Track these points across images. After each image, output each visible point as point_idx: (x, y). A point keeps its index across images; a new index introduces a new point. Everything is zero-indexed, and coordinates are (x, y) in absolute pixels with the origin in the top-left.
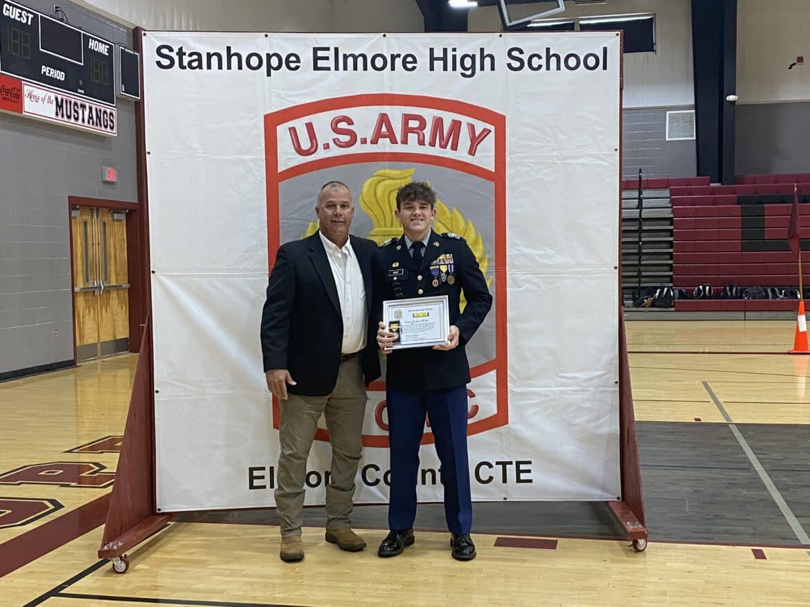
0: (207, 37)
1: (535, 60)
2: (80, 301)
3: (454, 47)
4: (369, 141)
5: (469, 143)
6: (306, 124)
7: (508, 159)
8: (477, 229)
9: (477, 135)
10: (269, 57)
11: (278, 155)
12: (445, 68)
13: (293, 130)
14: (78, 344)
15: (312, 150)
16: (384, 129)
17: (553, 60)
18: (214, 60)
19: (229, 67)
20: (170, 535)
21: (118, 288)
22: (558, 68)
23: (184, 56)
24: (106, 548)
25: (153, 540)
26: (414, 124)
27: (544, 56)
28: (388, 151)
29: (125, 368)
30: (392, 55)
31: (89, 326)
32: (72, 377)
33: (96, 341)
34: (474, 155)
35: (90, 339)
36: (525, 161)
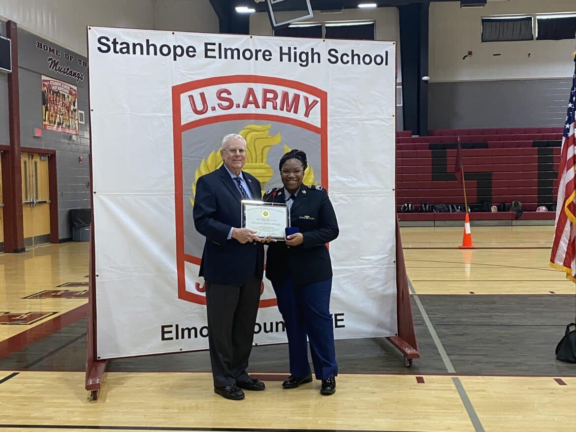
0: (133, 33)
1: (345, 57)
3: (295, 47)
4: (241, 106)
5: (305, 109)
6: (200, 94)
7: (328, 120)
9: (310, 104)
10: (175, 48)
11: (181, 114)
12: (290, 60)
13: (191, 97)
15: (204, 111)
16: (251, 98)
17: (356, 58)
18: (138, 48)
19: (148, 53)
22: (359, 63)
26: (270, 95)
27: (350, 55)
28: (254, 113)
30: (256, 50)
34: (308, 117)
36: (339, 121)
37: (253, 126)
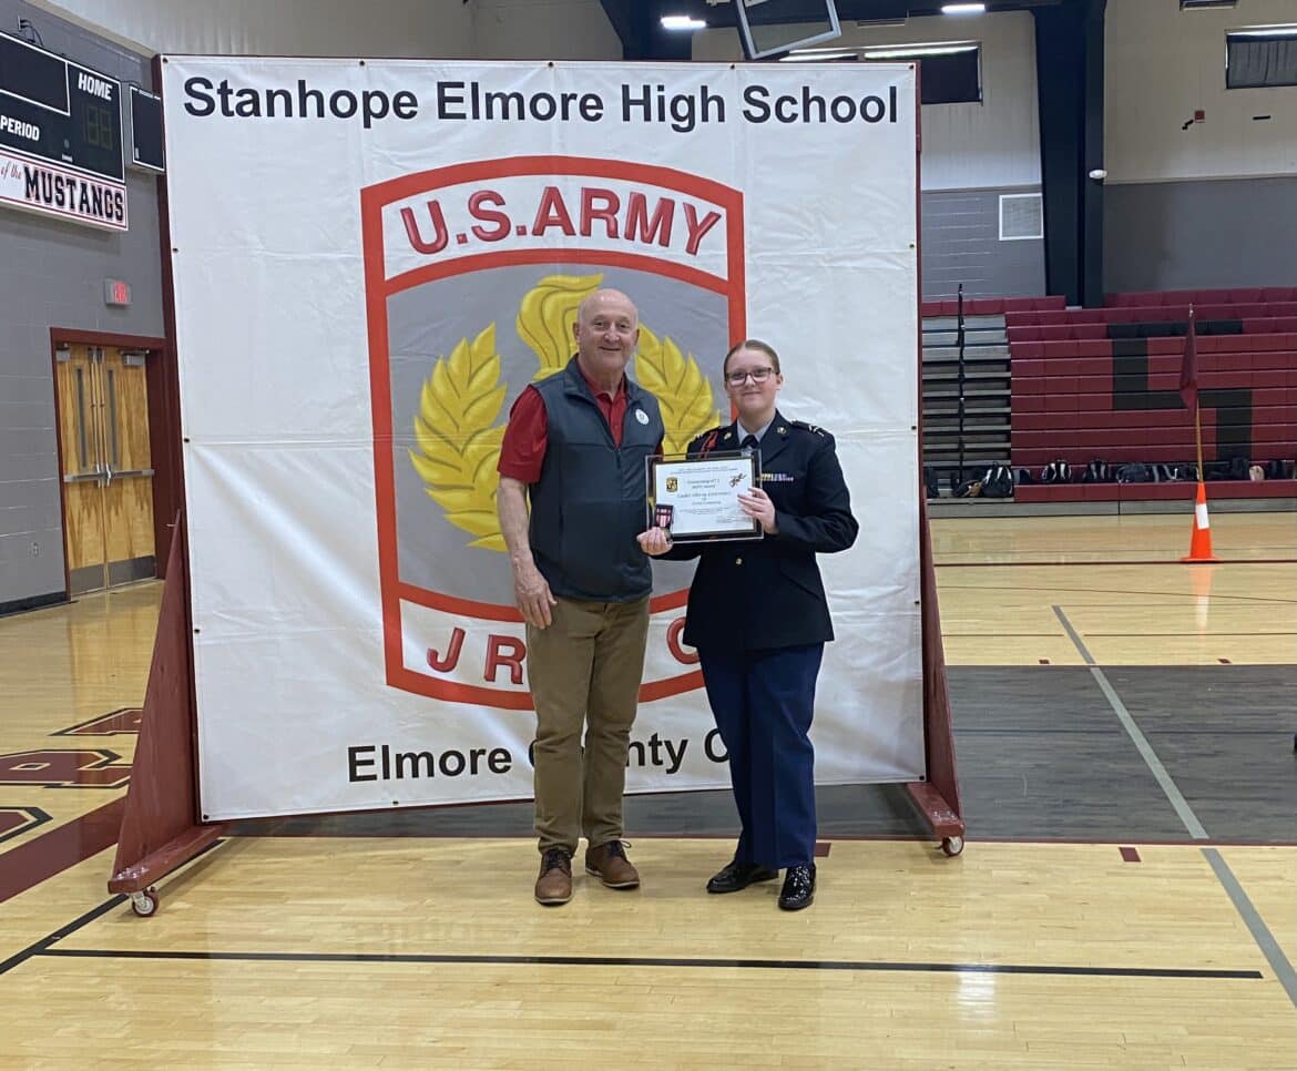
0: (267, 66)
1: (786, 104)
2: (74, 497)
3: (661, 84)
4: (529, 230)
5: (689, 235)
6: (429, 204)
7: (747, 261)
8: (703, 370)
9: (699, 222)
10: (367, 97)
11: (385, 253)
12: (647, 117)
13: (408, 214)
14: (72, 567)
15: (440, 245)
16: (553, 212)
17: (814, 106)
18: (279, 101)
19: (303, 113)
20: (227, 855)
21: (135, 476)
22: (823, 119)
23: (229, 96)
24: (120, 877)
25: (198, 864)
26: (600, 204)
27: (800, 99)
28: (561, 246)
29: (149, 604)
30: (564, 96)
31: (89, 538)
32: (63, 620)
33: (102, 562)
34: (695, 253)
35: (91, 556)
36: (775, 263)
37: (559, 279)
